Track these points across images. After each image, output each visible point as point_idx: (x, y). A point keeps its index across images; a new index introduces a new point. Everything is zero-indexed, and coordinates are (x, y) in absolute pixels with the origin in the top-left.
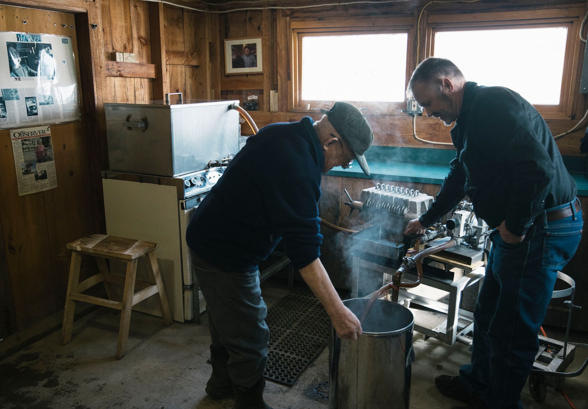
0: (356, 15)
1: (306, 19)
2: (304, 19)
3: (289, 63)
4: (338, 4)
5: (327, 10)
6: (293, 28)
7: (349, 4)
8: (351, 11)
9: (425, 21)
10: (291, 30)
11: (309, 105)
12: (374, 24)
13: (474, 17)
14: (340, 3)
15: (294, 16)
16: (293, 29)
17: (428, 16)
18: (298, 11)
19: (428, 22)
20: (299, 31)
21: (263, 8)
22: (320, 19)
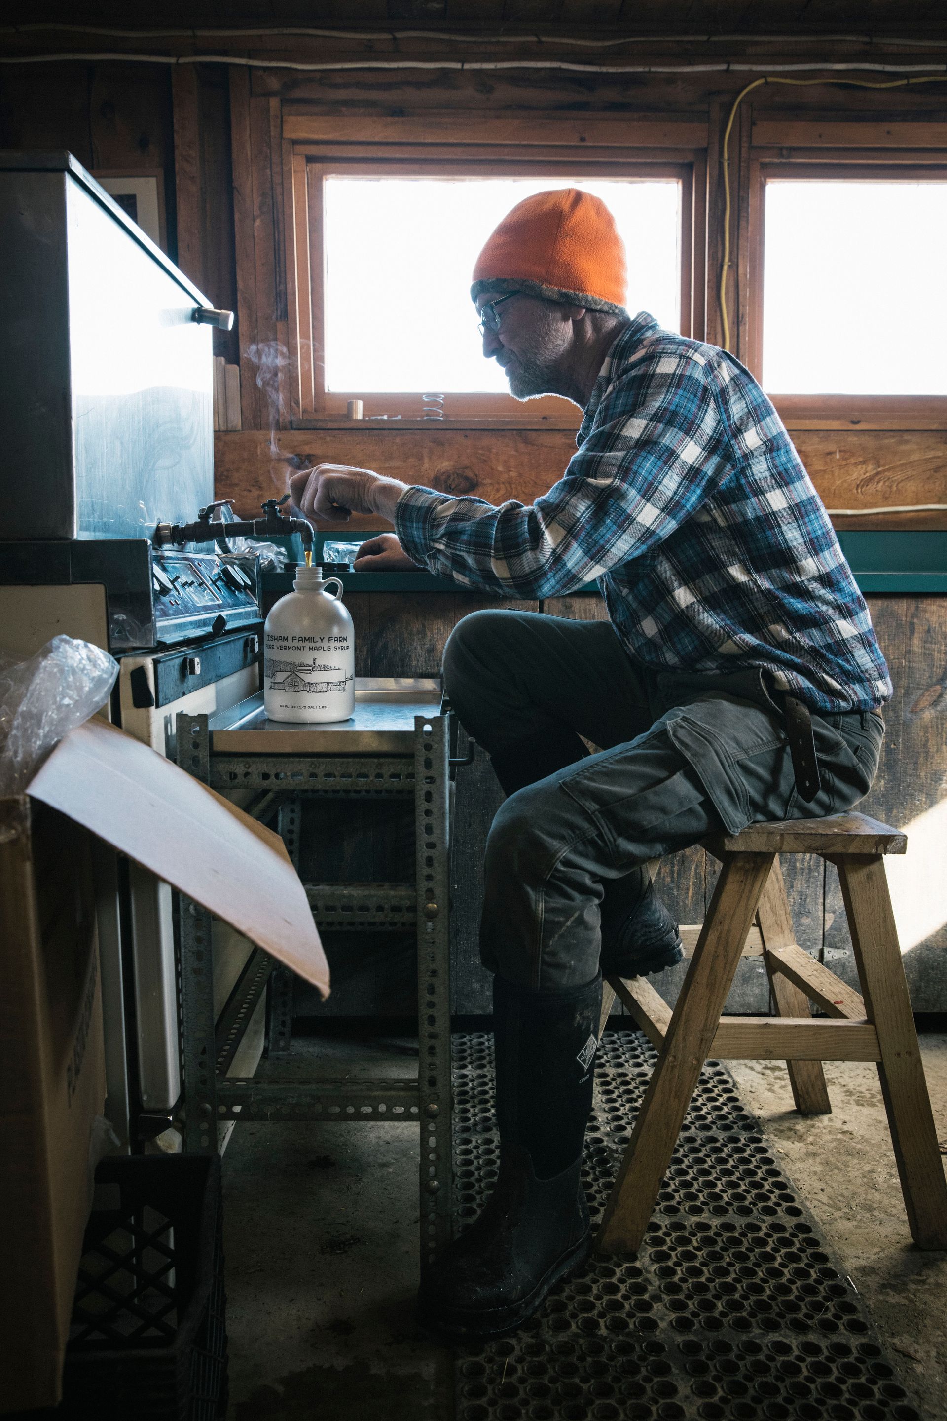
0: (522, 106)
1: (344, 109)
2: (334, 109)
3: (282, 257)
4: (458, 66)
5: (419, 85)
6: (294, 136)
7: (495, 70)
8: (504, 93)
9: (744, 139)
10: (285, 146)
11: (359, 406)
12: (583, 139)
13: (888, 133)
14: (463, 62)
15: (298, 94)
16: (295, 142)
17: (753, 124)
18: (309, 78)
19: (755, 143)
20: (313, 150)
21: (172, 60)
22: (397, 112)
